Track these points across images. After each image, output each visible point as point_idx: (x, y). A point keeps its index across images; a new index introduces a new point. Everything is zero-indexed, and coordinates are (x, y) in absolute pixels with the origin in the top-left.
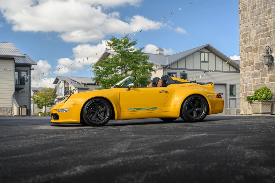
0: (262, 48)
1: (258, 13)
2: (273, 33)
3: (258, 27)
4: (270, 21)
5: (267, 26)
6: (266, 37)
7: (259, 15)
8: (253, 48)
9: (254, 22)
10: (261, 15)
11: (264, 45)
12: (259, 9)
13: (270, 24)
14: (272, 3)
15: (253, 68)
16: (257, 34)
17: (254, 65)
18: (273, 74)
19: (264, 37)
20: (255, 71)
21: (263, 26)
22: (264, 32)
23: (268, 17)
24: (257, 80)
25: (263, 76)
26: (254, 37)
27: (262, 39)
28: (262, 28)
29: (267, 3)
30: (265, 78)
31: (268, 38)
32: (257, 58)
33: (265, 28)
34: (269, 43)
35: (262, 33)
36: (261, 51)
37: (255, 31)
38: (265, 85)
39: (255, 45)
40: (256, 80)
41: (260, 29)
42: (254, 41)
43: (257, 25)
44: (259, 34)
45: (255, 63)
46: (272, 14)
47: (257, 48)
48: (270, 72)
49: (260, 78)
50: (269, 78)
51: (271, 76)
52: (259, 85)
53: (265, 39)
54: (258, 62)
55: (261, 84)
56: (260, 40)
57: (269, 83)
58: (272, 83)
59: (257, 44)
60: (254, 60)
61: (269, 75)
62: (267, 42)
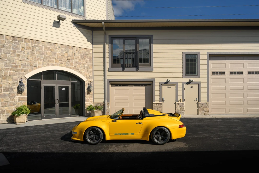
0: (11, 78)
1: (7, 53)
2: (22, 70)
3: (7, 62)
4: (19, 62)
5: (16, 64)
6: (15, 71)
7: (8, 54)
8: (1, 76)
9: (3, 58)
10: (10, 54)
11: (13, 76)
12: (9, 51)
13: (19, 64)
14: (21, 51)
15: (2, 91)
16: (6, 67)
17: (2, 88)
18: (21, 96)
19: (13, 70)
20: (3, 92)
21: (12, 63)
22: (12, 67)
23: (17, 59)
24: (6, 99)
25: (12, 96)
26: (2, 68)
27: (11, 72)
28: (11, 64)
29: (16, 49)
30: (14, 99)
31: (17, 72)
32: (5, 84)
33: (14, 65)
34: (18, 76)
35: (11, 67)
36: (10, 80)
37: (4, 64)
38: (14, 103)
39: (3, 74)
40: (4, 99)
41: (9, 64)
42: (2, 71)
43: (6, 60)
44: (8, 68)
45: (3, 87)
46: (21, 58)
47: (6, 77)
48: (19, 95)
49: (9, 98)
50: (17, 98)
51: (19, 97)
52: (8, 103)
53: (14, 73)
54: (7, 87)
55: (11, 102)
56: (9, 72)
57: (18, 102)
58: (21, 102)
59: (5, 74)
60: (2, 85)
61: (18, 97)
62: (16, 75)
